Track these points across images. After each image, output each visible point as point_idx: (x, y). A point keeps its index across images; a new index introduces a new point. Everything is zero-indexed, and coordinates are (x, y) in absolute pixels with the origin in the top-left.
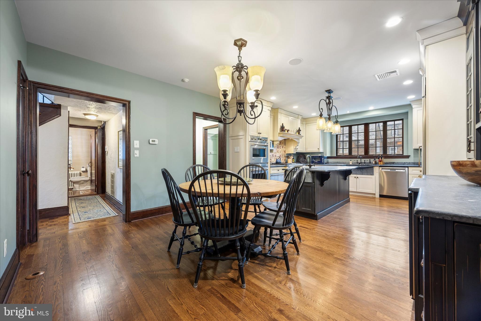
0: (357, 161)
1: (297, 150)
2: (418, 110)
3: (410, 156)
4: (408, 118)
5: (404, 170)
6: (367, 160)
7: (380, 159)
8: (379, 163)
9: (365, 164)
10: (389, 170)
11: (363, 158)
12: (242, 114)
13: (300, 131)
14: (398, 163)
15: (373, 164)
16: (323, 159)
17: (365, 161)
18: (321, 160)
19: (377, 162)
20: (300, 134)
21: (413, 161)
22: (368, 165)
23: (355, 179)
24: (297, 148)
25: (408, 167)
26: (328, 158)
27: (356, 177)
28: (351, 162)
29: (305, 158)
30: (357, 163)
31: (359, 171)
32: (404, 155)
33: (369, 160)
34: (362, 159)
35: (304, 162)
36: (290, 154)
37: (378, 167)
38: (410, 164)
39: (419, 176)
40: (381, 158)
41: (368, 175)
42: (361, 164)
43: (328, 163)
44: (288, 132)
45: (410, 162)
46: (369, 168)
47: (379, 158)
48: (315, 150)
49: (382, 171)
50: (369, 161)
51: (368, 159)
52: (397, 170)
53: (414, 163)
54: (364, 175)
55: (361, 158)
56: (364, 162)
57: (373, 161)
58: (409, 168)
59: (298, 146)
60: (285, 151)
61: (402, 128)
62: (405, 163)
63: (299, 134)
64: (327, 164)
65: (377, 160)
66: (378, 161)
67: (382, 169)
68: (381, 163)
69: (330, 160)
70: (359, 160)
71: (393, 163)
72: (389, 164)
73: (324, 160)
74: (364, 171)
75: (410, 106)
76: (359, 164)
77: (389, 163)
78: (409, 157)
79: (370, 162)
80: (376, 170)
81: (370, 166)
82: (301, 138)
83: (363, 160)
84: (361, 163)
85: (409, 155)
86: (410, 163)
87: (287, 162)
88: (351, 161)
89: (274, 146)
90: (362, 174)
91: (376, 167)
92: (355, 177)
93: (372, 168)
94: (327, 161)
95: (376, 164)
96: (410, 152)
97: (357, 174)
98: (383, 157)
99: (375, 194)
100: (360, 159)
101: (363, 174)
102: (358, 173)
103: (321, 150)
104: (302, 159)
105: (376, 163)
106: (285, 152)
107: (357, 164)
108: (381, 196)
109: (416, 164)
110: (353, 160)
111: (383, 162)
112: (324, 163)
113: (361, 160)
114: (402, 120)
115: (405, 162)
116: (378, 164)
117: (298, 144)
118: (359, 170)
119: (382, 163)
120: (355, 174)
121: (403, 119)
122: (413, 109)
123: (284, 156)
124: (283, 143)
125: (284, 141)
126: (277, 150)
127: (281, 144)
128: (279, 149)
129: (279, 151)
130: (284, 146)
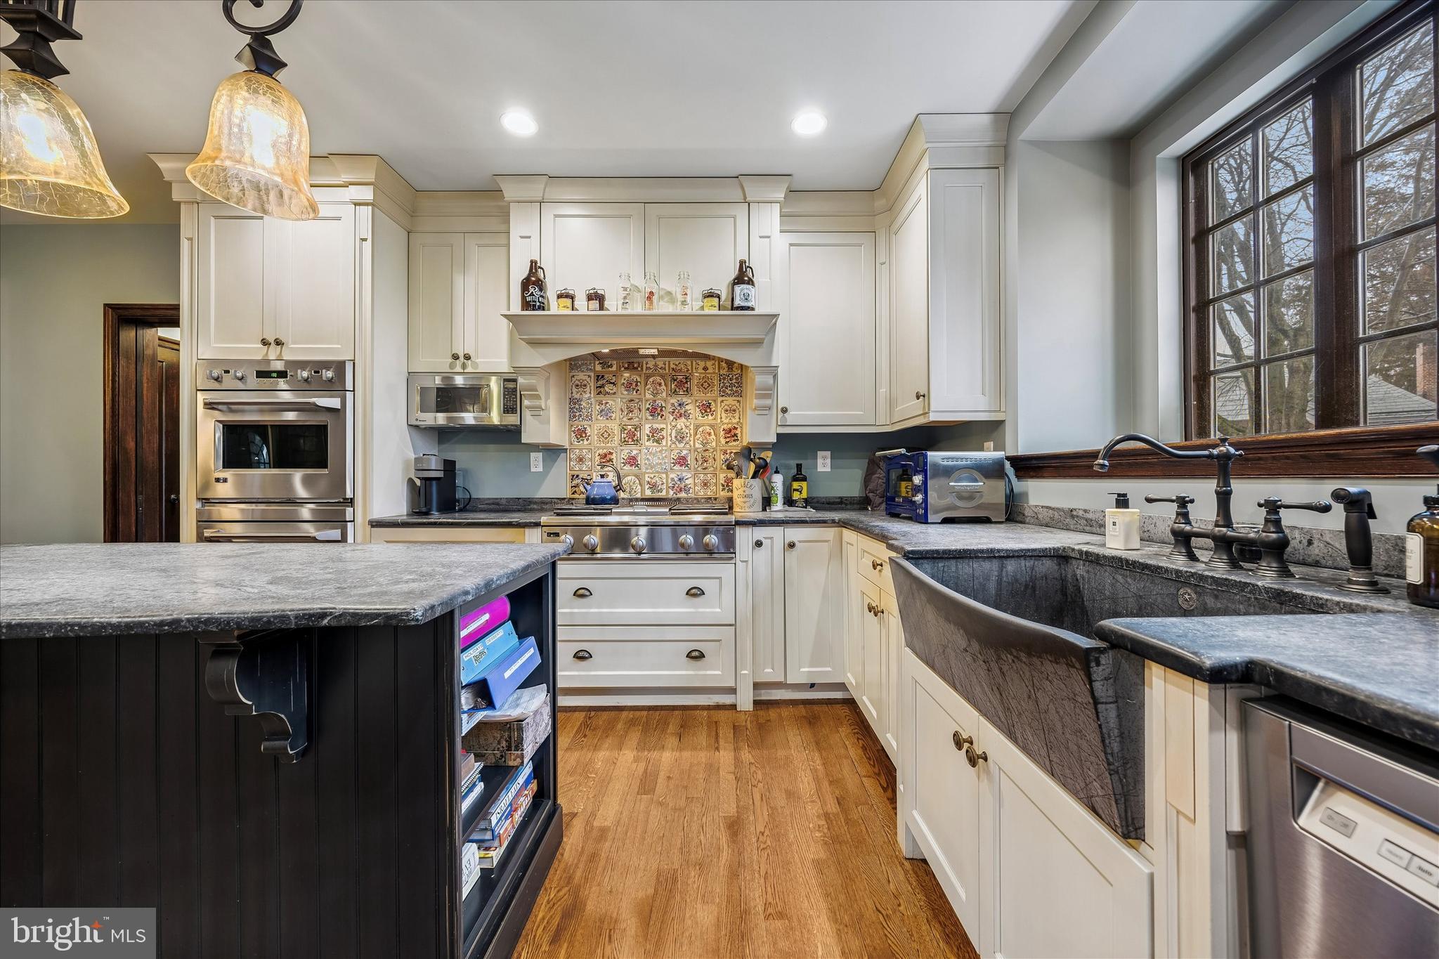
1: (786, 420)
60: (728, 431)
88: (1122, 502)
106: (731, 433)
123: (719, 463)
124: (705, 385)
125: (722, 372)
126: (652, 428)
127: (688, 391)
128: (672, 418)
129: (664, 433)
130: (720, 399)
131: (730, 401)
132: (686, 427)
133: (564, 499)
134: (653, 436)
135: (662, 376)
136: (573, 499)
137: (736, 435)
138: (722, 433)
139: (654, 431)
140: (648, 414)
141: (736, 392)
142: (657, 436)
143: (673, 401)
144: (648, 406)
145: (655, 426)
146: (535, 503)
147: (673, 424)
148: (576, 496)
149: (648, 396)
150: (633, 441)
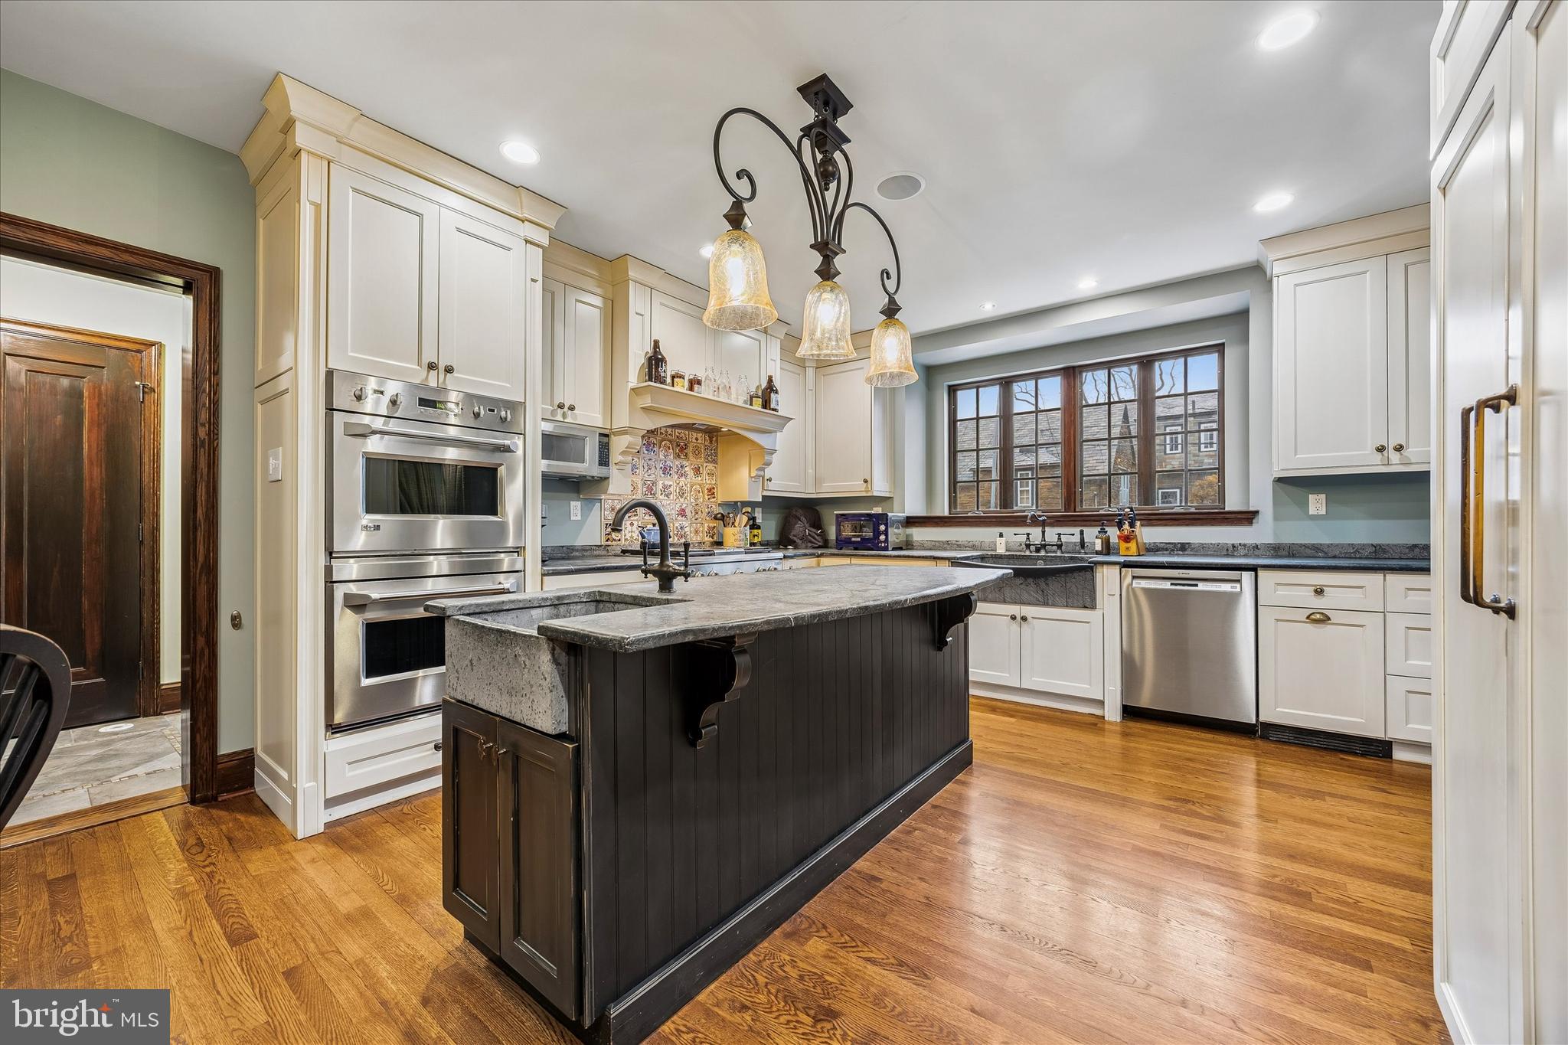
0: (1028, 539)
1: (771, 486)
2: (1297, 285)
3: (1256, 513)
4: (1245, 339)
5: (1238, 585)
6: (1071, 535)
7: (1126, 526)
8: (1123, 545)
9: (1059, 554)
10: (1166, 585)
11: (1052, 525)
13: (772, 395)
14: (1203, 546)
15: (1097, 553)
16: (882, 528)
17: (1059, 539)
18: (877, 533)
19: (1114, 540)
20: (772, 406)
21: (1269, 539)
22: (1072, 558)
23: (1015, 626)
24: (766, 477)
25: (1254, 569)
26: (911, 522)
27: (1018, 618)
28: (1003, 545)
29: (817, 523)
30: (1028, 546)
31: (1032, 588)
32: (1227, 509)
33: (1076, 530)
34: (1047, 529)
35: (811, 542)
36: (735, 506)
37: (1113, 567)
38: (1257, 552)
39: (1308, 618)
40: (1132, 525)
41: (1072, 607)
42: (1043, 553)
43: (908, 545)
44: (691, 389)
45: (1258, 542)
46: (1075, 574)
47: (1120, 525)
48: (851, 487)
49: (1133, 589)
50: (1077, 539)
51: (1075, 526)
52: (1202, 587)
53: (1276, 550)
54: (1054, 605)
55: (1043, 524)
56: (1055, 540)
57: (1096, 537)
58: (1261, 573)
59: (769, 464)
60: (710, 490)
61: (1216, 388)
62: (1234, 546)
63: (766, 404)
64: (907, 549)
65: (1113, 533)
66: (1119, 537)
67: (1134, 577)
68: (1128, 548)
69: (918, 534)
70: (1036, 534)
71: (1183, 547)
72: (1167, 550)
73: (886, 533)
74: (1054, 585)
75: (1256, 273)
76: (1038, 550)
77: (1163, 549)
78: (1253, 518)
79: (1082, 544)
80: (1108, 580)
81: (1082, 560)
82: (781, 428)
83: (1052, 535)
84: (1045, 546)
85: (1251, 509)
86: (1256, 547)
87: (719, 544)
88: (1001, 535)
89: (615, 456)
90: (1046, 604)
91: (1105, 567)
92: (1013, 618)
93: (1088, 574)
94: (903, 538)
95: (1108, 554)
96: (1262, 498)
97: (1022, 603)
98: (1139, 520)
99: (1101, 703)
100: (1040, 529)
101: (1050, 602)
102: (1025, 596)
103: (880, 488)
104: (800, 528)
105: (1108, 549)
106: (711, 492)
107: (1028, 553)
108: (1130, 712)
109: (1284, 553)
110: (1009, 531)
111: (1139, 541)
112: (886, 549)
113: (1043, 532)
114: (1220, 348)
115: (1236, 542)
116: (1118, 554)
117: (767, 457)
118: (1030, 580)
119: (1133, 545)
120: (1015, 603)
121: (1223, 344)
122: (1275, 280)
123: (705, 514)
124: (697, 452)
125: (706, 444)
126: (663, 484)
127: (686, 455)
128: (676, 477)
129: (671, 489)
130: (705, 464)
131: (711, 466)
132: (686, 485)
133: (601, 546)
134: (664, 491)
135: (670, 442)
136: (608, 546)
137: (714, 493)
138: (706, 491)
139: (665, 487)
140: (661, 472)
141: (714, 460)
142: (667, 491)
143: (677, 463)
144: (661, 465)
145: (666, 483)
146: (577, 550)
147: (678, 482)
148: (609, 543)
149: (662, 457)
150: (651, 494)
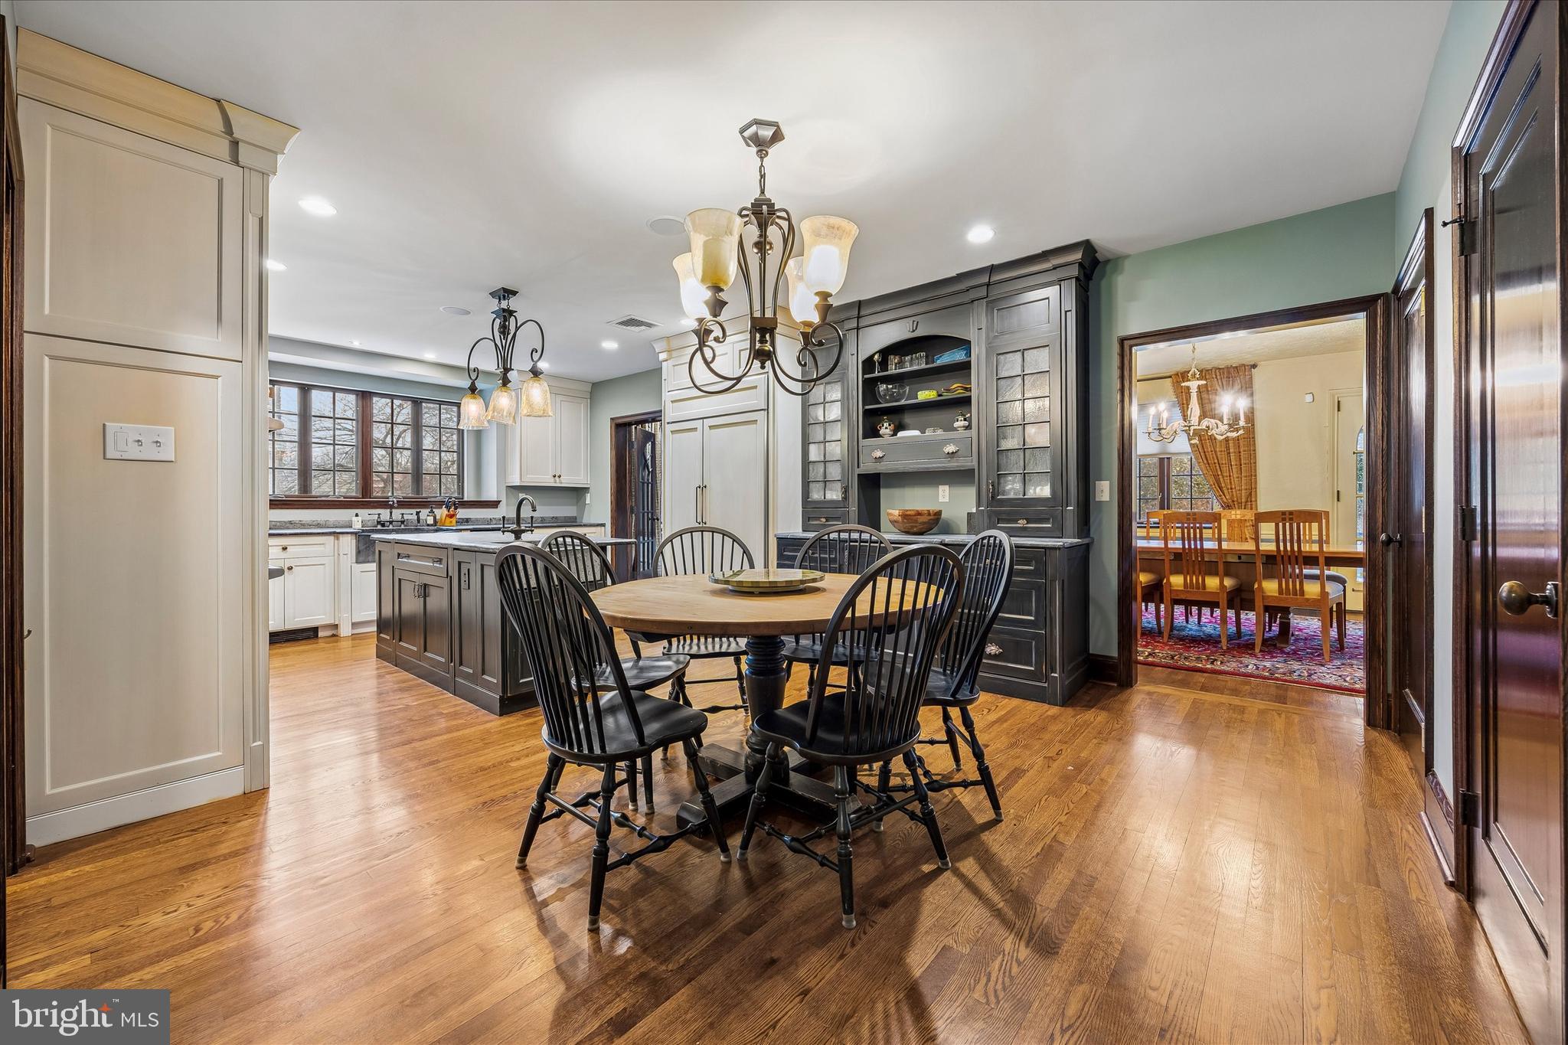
0: (379, 517)
6: (411, 514)
8: (448, 520)
9: (403, 527)
12: (768, 364)
14: (477, 520)
15: (429, 525)
17: (403, 517)
19: (439, 517)
30: (379, 522)
32: (485, 500)
33: (414, 511)
42: (390, 527)
51: (413, 508)
55: (391, 507)
56: (399, 518)
78: (497, 505)
79: (419, 520)
84: (392, 521)
85: (496, 500)
88: (357, 515)
100: (389, 510)
113: (391, 513)
115: (492, 517)
116: (444, 526)
119: (454, 520)
